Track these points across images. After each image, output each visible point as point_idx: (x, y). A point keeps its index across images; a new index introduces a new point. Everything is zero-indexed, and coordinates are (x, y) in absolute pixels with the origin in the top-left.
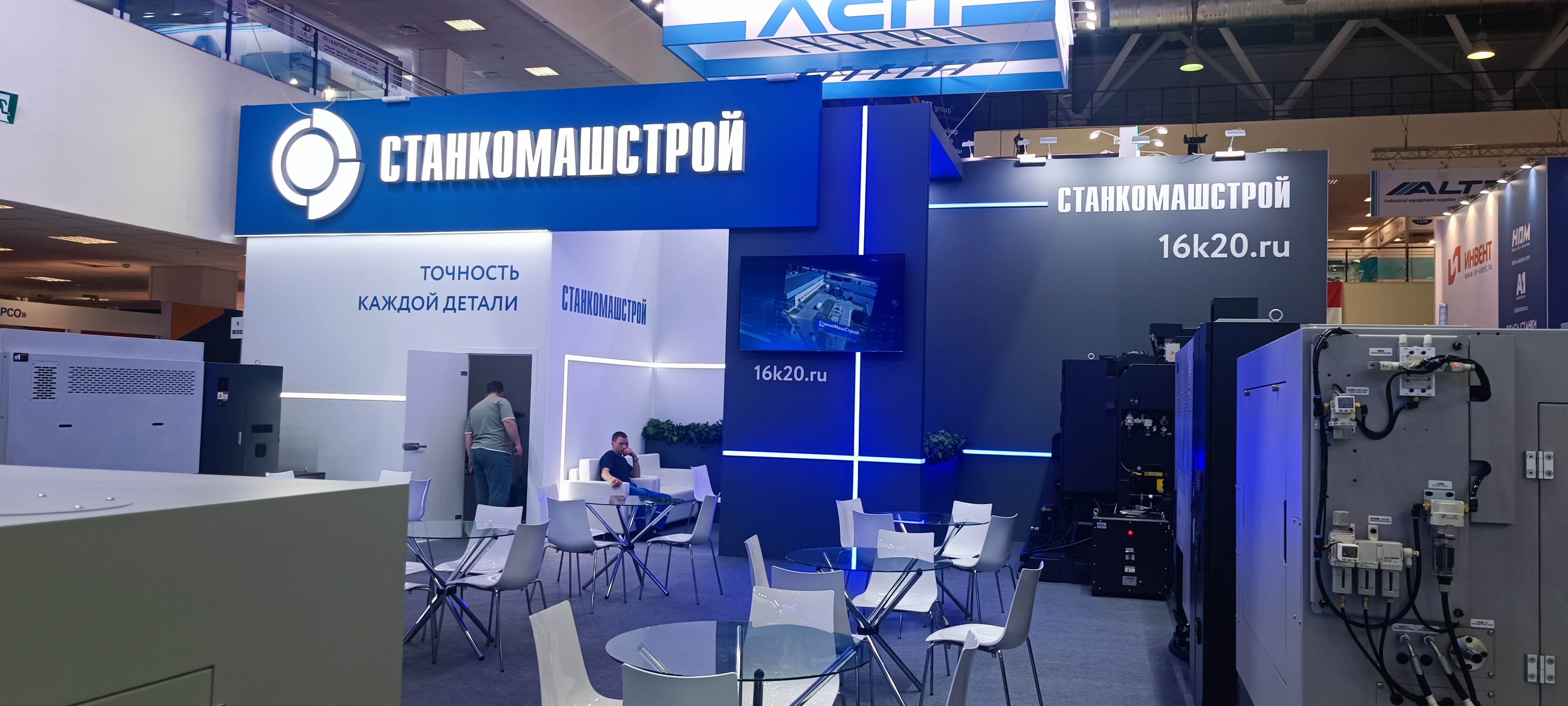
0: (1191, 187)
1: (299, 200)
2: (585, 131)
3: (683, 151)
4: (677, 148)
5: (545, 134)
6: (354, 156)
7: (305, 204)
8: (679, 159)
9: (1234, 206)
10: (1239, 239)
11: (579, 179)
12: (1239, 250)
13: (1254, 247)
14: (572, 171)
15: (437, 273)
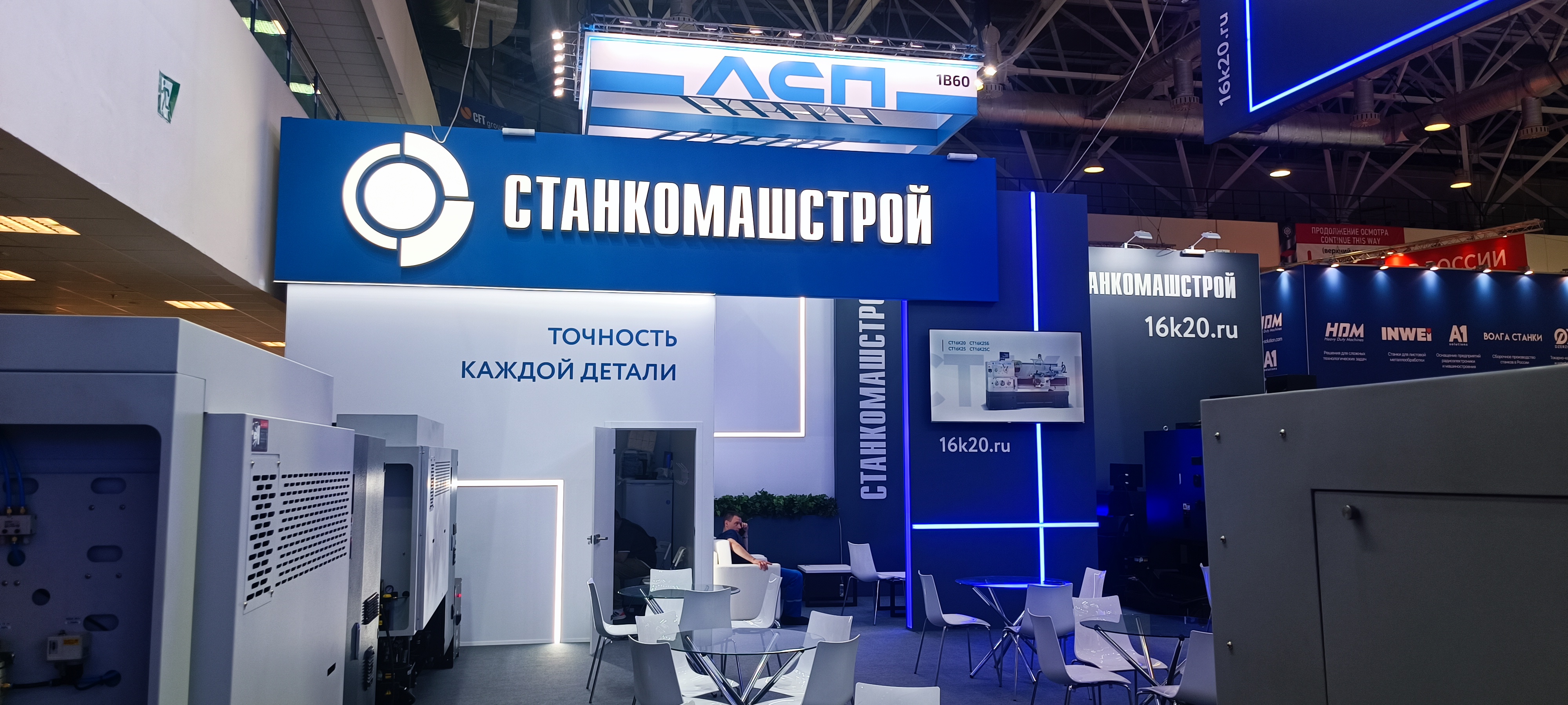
0: (1166, 276)
1: (389, 243)
2: (764, 192)
3: (870, 221)
4: (864, 218)
5: (716, 192)
6: (465, 194)
7: (394, 247)
8: (866, 228)
9: (1197, 295)
10: (1203, 323)
11: (757, 241)
12: (1203, 332)
13: (1213, 329)
14: (749, 233)
15: (571, 337)
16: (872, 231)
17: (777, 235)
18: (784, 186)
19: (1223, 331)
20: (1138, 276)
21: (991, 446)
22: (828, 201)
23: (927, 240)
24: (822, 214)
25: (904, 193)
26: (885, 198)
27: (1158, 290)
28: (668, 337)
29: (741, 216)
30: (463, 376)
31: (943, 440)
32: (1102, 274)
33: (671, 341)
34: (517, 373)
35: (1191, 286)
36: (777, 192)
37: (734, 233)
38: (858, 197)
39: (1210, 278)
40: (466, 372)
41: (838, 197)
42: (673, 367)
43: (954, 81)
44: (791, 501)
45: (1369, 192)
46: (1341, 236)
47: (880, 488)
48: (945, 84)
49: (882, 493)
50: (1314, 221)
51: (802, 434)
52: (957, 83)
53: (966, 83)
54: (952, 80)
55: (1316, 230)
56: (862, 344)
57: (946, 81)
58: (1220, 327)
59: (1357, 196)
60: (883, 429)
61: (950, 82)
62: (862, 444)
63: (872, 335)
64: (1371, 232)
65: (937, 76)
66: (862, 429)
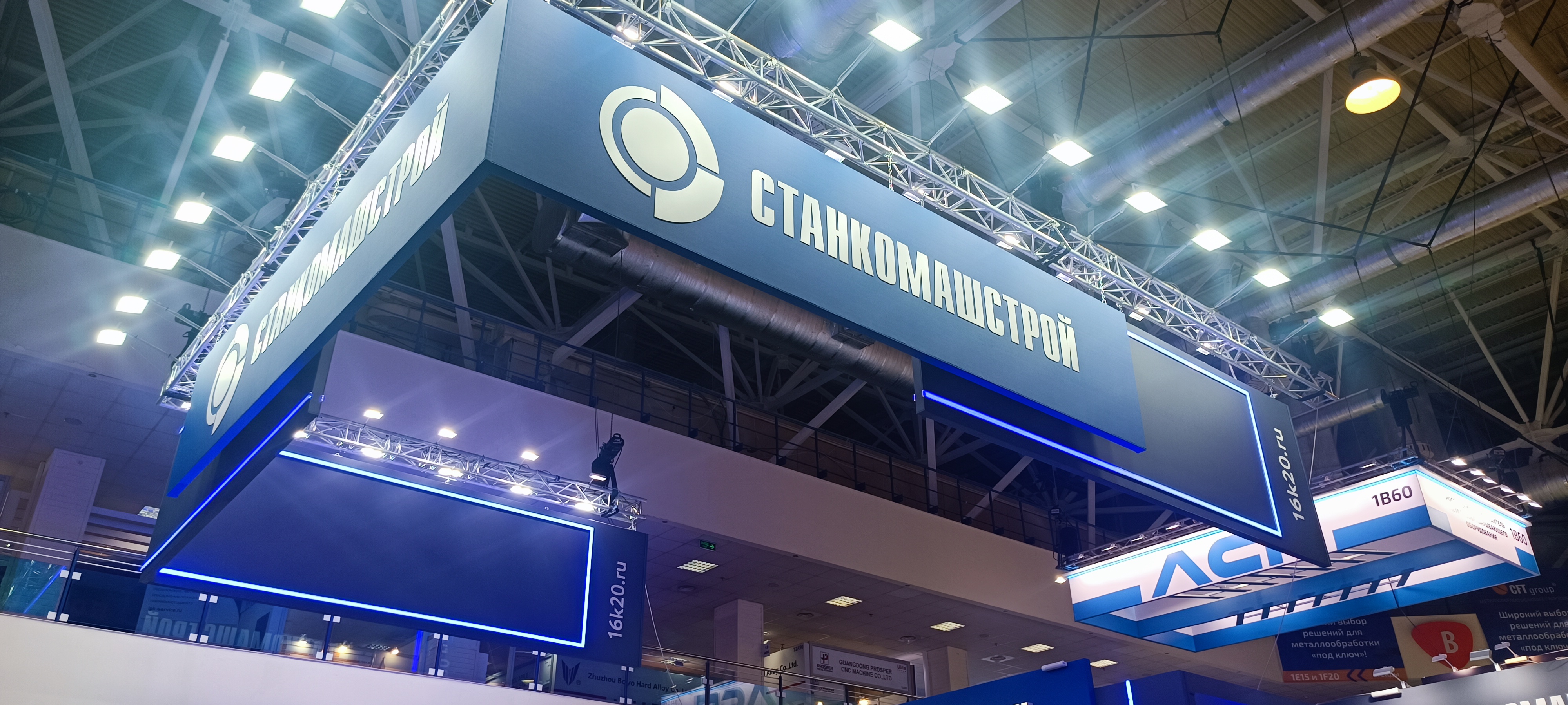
43: (1393, 496)
48: (1384, 503)
52: (1397, 497)
53: (1408, 494)
54: (1390, 496)
57: (1385, 500)
61: (1389, 499)
65: (1373, 498)
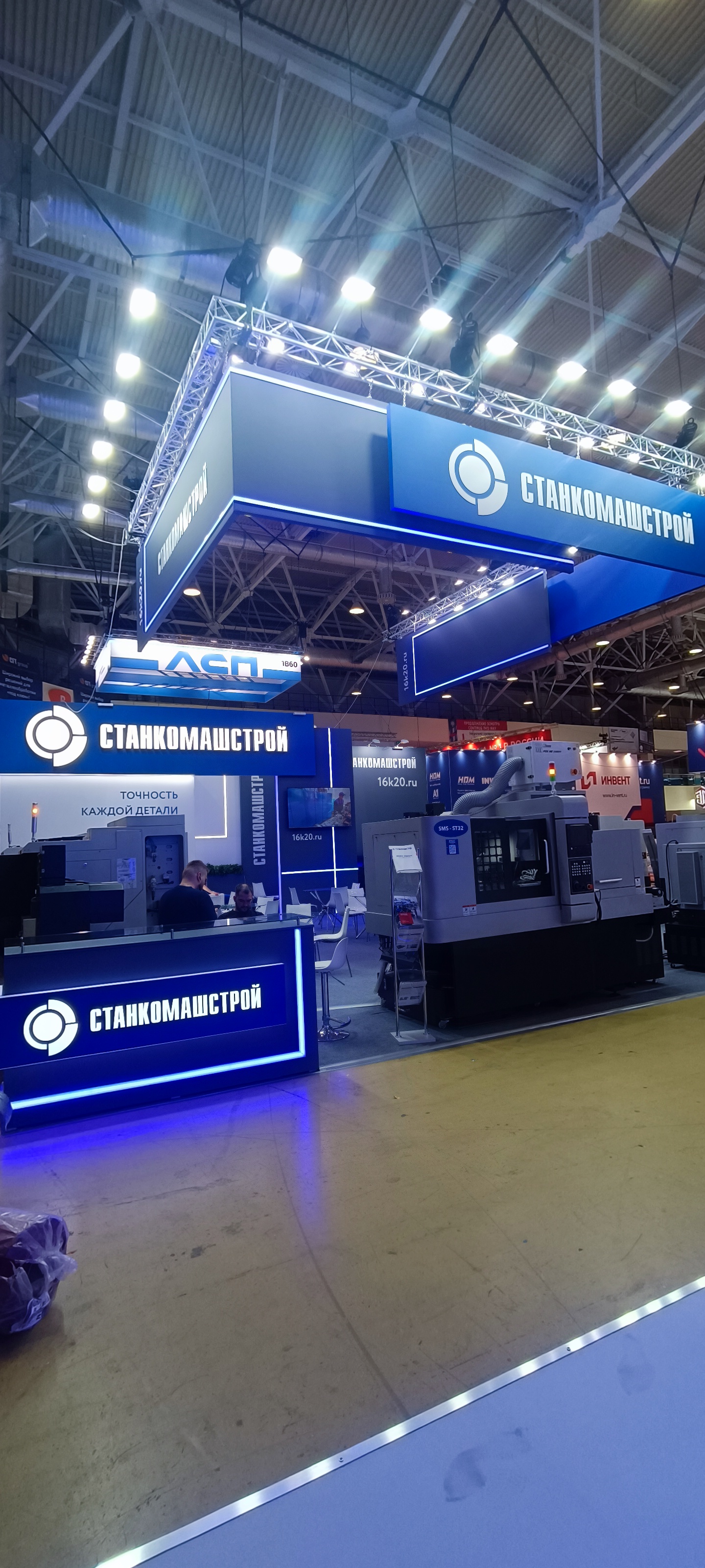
0: (387, 759)
1: (48, 756)
2: (215, 730)
3: (262, 742)
4: (259, 740)
5: (195, 730)
6: (83, 733)
7: (51, 758)
8: (260, 745)
9: (400, 767)
10: (402, 780)
11: (213, 752)
12: (402, 784)
13: (407, 783)
14: (209, 748)
15: (131, 795)
16: (262, 746)
17: (222, 748)
18: (224, 727)
19: (411, 783)
20: (374, 759)
21: (314, 837)
22: (243, 733)
23: (286, 750)
24: (241, 739)
25: (276, 730)
26: (268, 732)
27: (383, 765)
28: (174, 795)
29: (206, 740)
30: (83, 814)
31: (294, 835)
32: (359, 758)
33: (175, 796)
34: (107, 813)
35: (397, 763)
36: (221, 730)
37: (202, 748)
38: (256, 731)
39: (405, 760)
40: (84, 813)
41: (248, 732)
42: (176, 808)
43: (289, 664)
44: (222, 867)
45: (491, 703)
46: (477, 726)
47: (263, 860)
49: (263, 862)
50: (465, 719)
51: (226, 836)
53: (295, 665)
55: (466, 723)
56: (253, 793)
57: (285, 664)
58: (409, 782)
59: (485, 706)
60: (263, 832)
61: (287, 664)
62: (254, 840)
63: (257, 788)
64: (492, 724)
65: (282, 661)
66: (254, 833)
